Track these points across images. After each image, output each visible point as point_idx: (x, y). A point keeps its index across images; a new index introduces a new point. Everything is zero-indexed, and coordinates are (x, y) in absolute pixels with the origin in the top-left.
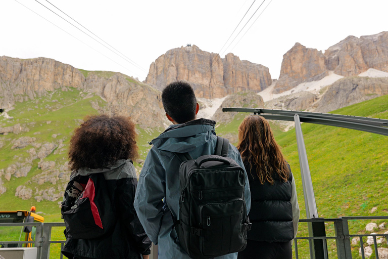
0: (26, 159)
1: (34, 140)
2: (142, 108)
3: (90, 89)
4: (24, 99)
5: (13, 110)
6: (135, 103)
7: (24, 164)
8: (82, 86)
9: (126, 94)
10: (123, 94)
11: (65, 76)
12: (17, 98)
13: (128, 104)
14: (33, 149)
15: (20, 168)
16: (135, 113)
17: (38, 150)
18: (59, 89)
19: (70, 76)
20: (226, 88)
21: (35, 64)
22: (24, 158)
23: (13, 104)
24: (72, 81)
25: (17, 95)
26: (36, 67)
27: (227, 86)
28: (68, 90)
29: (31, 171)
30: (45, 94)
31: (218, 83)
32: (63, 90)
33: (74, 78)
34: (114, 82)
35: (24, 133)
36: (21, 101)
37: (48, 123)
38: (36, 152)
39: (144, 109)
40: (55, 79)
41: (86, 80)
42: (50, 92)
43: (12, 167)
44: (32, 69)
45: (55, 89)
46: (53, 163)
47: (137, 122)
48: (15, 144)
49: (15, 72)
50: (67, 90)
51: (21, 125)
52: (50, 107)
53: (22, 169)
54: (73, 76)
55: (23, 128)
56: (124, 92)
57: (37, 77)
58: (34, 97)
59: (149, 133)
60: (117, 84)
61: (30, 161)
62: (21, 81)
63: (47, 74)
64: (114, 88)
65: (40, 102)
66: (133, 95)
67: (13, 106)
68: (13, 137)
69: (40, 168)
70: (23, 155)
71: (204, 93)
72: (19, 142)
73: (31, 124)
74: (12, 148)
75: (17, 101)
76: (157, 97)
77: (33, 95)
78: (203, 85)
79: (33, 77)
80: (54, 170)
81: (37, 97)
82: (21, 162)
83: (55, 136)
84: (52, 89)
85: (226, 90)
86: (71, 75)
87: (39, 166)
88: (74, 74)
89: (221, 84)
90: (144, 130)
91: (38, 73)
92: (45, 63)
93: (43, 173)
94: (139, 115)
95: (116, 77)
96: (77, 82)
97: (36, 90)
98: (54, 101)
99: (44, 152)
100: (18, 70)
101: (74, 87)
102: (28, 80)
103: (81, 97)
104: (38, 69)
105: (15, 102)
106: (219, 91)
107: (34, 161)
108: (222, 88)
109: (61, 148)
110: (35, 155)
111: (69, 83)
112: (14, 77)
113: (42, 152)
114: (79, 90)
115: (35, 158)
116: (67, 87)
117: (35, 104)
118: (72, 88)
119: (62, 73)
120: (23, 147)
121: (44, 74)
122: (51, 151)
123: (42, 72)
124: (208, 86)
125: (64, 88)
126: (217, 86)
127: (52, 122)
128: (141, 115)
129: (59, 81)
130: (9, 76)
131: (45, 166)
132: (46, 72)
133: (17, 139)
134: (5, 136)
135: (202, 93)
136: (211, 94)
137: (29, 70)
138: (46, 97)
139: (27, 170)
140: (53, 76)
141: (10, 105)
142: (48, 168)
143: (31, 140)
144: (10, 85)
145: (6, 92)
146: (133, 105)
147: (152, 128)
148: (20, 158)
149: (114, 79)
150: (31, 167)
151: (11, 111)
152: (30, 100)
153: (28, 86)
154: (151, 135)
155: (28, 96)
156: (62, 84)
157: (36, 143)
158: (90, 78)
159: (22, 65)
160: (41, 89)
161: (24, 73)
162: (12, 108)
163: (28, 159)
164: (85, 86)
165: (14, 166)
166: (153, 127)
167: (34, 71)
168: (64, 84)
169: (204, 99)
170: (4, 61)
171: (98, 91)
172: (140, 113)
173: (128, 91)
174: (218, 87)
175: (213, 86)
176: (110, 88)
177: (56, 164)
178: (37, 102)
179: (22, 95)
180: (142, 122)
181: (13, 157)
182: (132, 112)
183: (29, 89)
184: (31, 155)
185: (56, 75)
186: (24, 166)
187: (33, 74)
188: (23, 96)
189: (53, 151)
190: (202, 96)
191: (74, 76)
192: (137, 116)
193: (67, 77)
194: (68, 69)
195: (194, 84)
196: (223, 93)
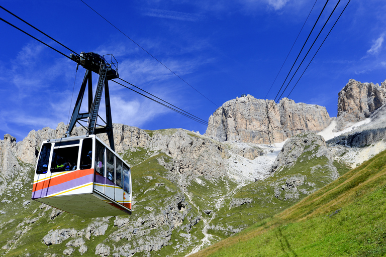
0: (103, 218)
2: (205, 159)
3: (156, 148)
6: (198, 155)
7: (102, 223)
8: (148, 145)
10: (186, 148)
11: (133, 138)
13: (192, 157)
15: (98, 226)
16: (199, 165)
18: (128, 150)
20: (285, 132)
24: (139, 142)
28: (137, 150)
31: (277, 128)
32: (132, 151)
33: (141, 139)
39: (207, 161)
41: (151, 139)
43: (91, 227)
45: (125, 151)
46: (127, 220)
47: (202, 173)
50: (135, 151)
53: (100, 227)
59: (214, 183)
60: (180, 140)
61: (107, 220)
64: (177, 144)
66: (196, 149)
69: (116, 226)
71: (263, 140)
76: (219, 148)
78: (262, 131)
80: (129, 227)
82: (99, 222)
84: (122, 151)
85: (285, 134)
86: (138, 137)
87: (115, 224)
88: (140, 135)
89: (280, 129)
90: (209, 181)
93: (119, 230)
94: (203, 166)
96: (143, 142)
103: (148, 155)
106: (279, 135)
107: (110, 220)
108: (280, 132)
111: (137, 144)
114: (146, 149)
116: (135, 148)
118: (140, 148)
124: (267, 131)
125: (133, 149)
126: (276, 130)
128: (205, 166)
129: (128, 143)
131: (121, 223)
135: (261, 139)
139: (104, 229)
142: (123, 225)
146: (196, 158)
147: (216, 179)
150: (107, 225)
154: (216, 185)
156: (131, 145)
158: (155, 137)
164: (151, 144)
165: (93, 226)
166: (217, 177)
168: (133, 146)
171: (163, 148)
173: (190, 145)
174: (277, 132)
175: (271, 131)
176: (174, 144)
177: (130, 220)
180: (207, 174)
182: (196, 164)
186: (102, 225)
190: (262, 142)
192: (202, 168)
193: (135, 138)
195: (253, 132)
196: (282, 137)
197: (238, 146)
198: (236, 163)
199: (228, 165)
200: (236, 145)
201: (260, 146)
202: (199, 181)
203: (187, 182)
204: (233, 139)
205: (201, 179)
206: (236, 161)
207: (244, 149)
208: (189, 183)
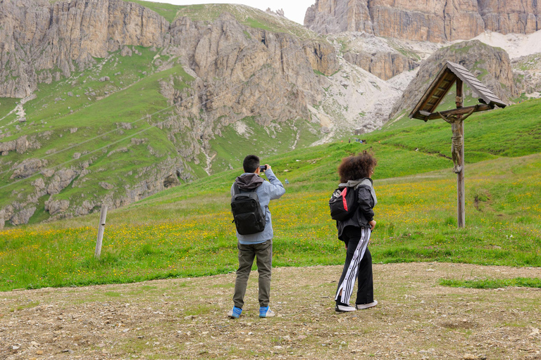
0: (29, 197)
1: (44, 164)
2: (263, 84)
3: (175, 48)
4: (54, 78)
5: (34, 100)
6: (248, 76)
7: (25, 204)
8: (161, 41)
9: (232, 59)
10: (225, 59)
11: (128, 26)
12: (41, 76)
13: (234, 78)
14: (41, 179)
15: (19, 210)
16: (248, 95)
17: (48, 180)
18: (116, 51)
19: (137, 25)
20: (483, 15)
21: (73, 10)
22: (25, 195)
23: (35, 87)
24: (142, 35)
25: (42, 70)
26: (75, 15)
27: (485, 11)
28: (134, 52)
29: (35, 215)
30: (91, 64)
31: (465, 7)
32: (124, 54)
33: (145, 29)
34: (216, 33)
35: (32, 150)
36: (49, 81)
37: (72, 131)
38: (46, 183)
39: (266, 87)
40: (109, 33)
41: (170, 28)
42: (99, 60)
43: (7, 210)
44: (68, 19)
45: (110, 53)
46: (66, 203)
47: (252, 112)
48: (15, 171)
49: (39, 27)
50: (130, 54)
51: (28, 138)
52: (94, 93)
53: (21, 212)
54: (142, 25)
55: (31, 143)
56: (228, 56)
57: (77, 34)
58: (72, 73)
59: (272, 133)
60: (220, 38)
61: (35, 200)
62: (49, 43)
63: (95, 27)
64: (214, 46)
65: (79, 83)
66: (244, 61)
67: (35, 92)
68: (15, 160)
69: (48, 210)
70: (25, 189)
71: (428, 32)
72: (22, 168)
73: (45, 134)
74: (12, 177)
75: (41, 81)
76: (316, 50)
77: (70, 69)
78: (428, 12)
79: (69, 34)
80: (66, 214)
81: (77, 72)
82: (21, 201)
83: (78, 155)
84: (104, 54)
85: (481, 21)
86: (140, 24)
87: (46, 208)
88: (144, 20)
89: (471, 8)
90: (262, 127)
91: (79, 25)
92: (90, 6)
93: (50, 219)
94: (256, 98)
95: (219, 24)
96: (150, 35)
97: (76, 57)
98: (103, 79)
99: (57, 184)
100: (45, 23)
101: (146, 45)
102: (61, 39)
103: (154, 66)
104: (79, 18)
105: (38, 84)
106: (466, 23)
107: (42, 199)
108: (472, 16)
109: (83, 178)
110: (44, 189)
111: (135, 39)
112: (38, 36)
113: (56, 184)
114: (155, 50)
115: (43, 193)
116: (130, 47)
117: (70, 87)
118: (142, 47)
119: (121, 22)
120: (28, 176)
121: (88, 28)
122: (69, 182)
123: (85, 24)
124: (441, 13)
125: (127, 49)
126: (462, 12)
127: (80, 129)
128: (260, 97)
129: (118, 37)
130: (29, 36)
131: (54, 207)
132: (93, 22)
133: (19, 163)
134: (5, 156)
135: (424, 30)
136: (448, 31)
137: (63, 23)
138: (90, 71)
139: (28, 214)
140: (106, 28)
141: (29, 91)
142: (57, 211)
143: (40, 164)
144: (30, 52)
145: (23, 65)
146: (243, 79)
147: (280, 123)
148: (19, 196)
149: (214, 28)
150: (35, 208)
151: (30, 101)
152: (64, 77)
153: (61, 52)
154: (274, 137)
155: (61, 71)
156: (123, 42)
157: (46, 169)
158: (178, 24)
159: (51, 11)
160: (84, 56)
161: (54, 27)
162: (33, 97)
163: (32, 196)
164: (167, 41)
165: (11, 208)
166: (284, 120)
167: (70, 23)
168: (128, 42)
169: (428, 43)
170: (20, 8)
171: (184, 54)
172: (257, 94)
173: (236, 52)
174: (464, 16)
175: (451, 12)
176: (207, 47)
177: (71, 204)
178: (74, 82)
179: (50, 69)
180: (262, 113)
181: (10, 192)
182: (242, 93)
183: (63, 57)
184: (38, 189)
185: (111, 26)
186: (25, 207)
187: (69, 29)
188: (53, 71)
189: (72, 182)
190: (424, 37)
191: (144, 23)
192: (252, 100)
193: (132, 27)
194: (133, 13)
195: (406, 14)
196: (474, 28)
197: (364, 45)
198: (344, 85)
199: (326, 90)
200: (359, 43)
201: (416, 48)
202: (241, 128)
203: (214, 129)
204: (357, 29)
205: (247, 124)
206: (346, 83)
207: (373, 55)
208: (218, 131)
